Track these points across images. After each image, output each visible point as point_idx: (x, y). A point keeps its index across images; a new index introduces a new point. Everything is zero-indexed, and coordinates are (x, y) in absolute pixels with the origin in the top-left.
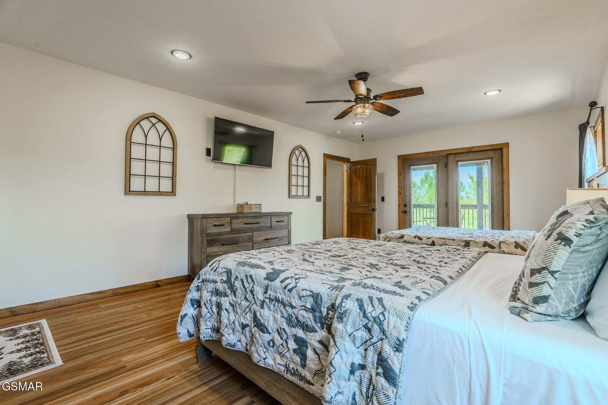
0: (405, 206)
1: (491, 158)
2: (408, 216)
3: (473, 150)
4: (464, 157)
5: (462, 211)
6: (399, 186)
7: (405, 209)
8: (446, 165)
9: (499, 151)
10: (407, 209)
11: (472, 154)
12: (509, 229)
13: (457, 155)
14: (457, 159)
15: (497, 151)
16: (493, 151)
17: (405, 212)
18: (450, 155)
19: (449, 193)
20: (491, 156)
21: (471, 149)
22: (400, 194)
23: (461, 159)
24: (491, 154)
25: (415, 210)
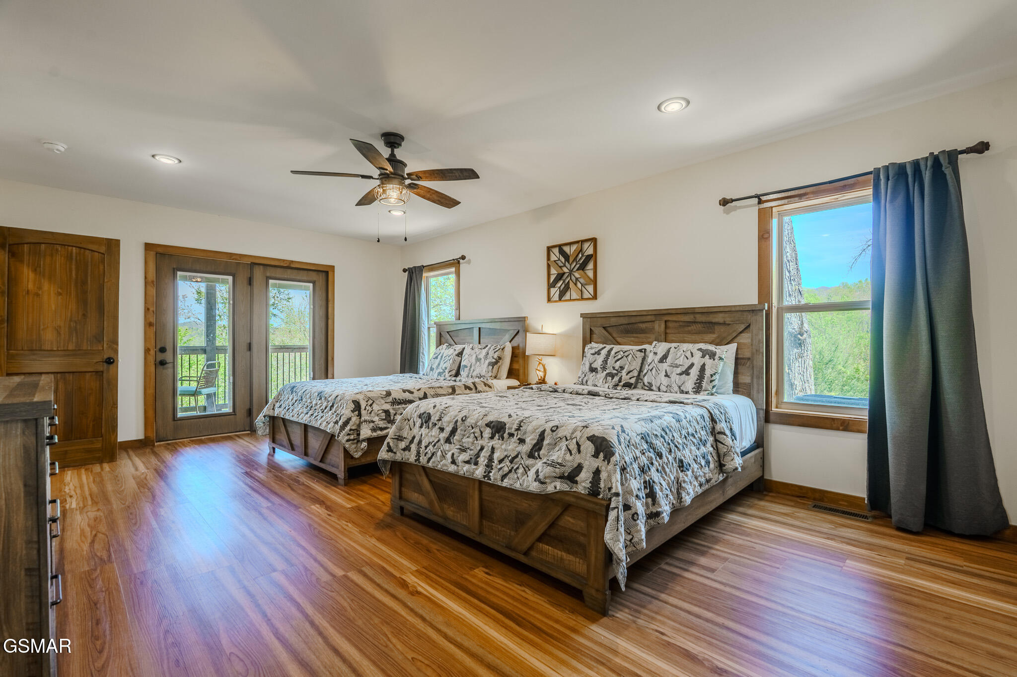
0: (163, 350)
1: (314, 283)
2: (170, 371)
3: (293, 266)
4: (279, 272)
5: (273, 356)
6: (148, 309)
7: (161, 357)
8: (250, 282)
9: (324, 274)
10: (168, 356)
11: (289, 271)
12: (333, 378)
13: (268, 267)
14: (268, 274)
15: (321, 274)
16: (316, 272)
17: (163, 363)
18: (257, 266)
19: (254, 328)
20: (315, 279)
21: (290, 264)
22: (148, 325)
23: (273, 275)
24: (314, 276)
25: (186, 357)
